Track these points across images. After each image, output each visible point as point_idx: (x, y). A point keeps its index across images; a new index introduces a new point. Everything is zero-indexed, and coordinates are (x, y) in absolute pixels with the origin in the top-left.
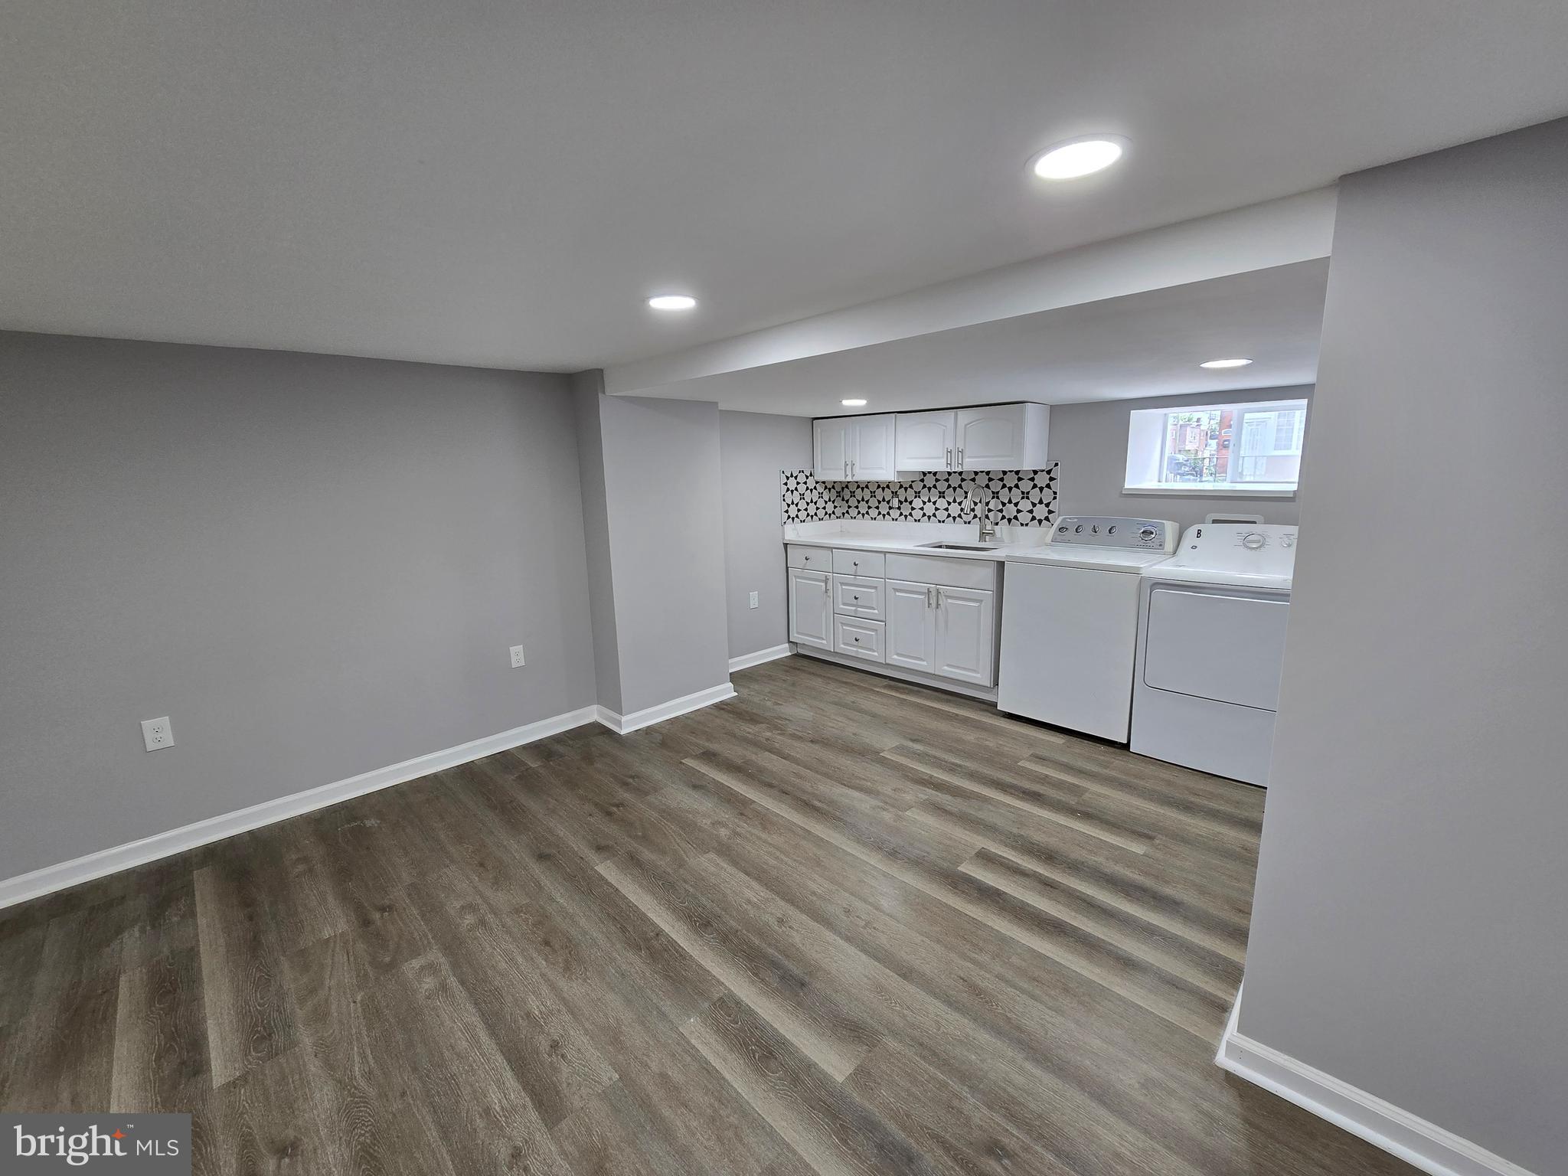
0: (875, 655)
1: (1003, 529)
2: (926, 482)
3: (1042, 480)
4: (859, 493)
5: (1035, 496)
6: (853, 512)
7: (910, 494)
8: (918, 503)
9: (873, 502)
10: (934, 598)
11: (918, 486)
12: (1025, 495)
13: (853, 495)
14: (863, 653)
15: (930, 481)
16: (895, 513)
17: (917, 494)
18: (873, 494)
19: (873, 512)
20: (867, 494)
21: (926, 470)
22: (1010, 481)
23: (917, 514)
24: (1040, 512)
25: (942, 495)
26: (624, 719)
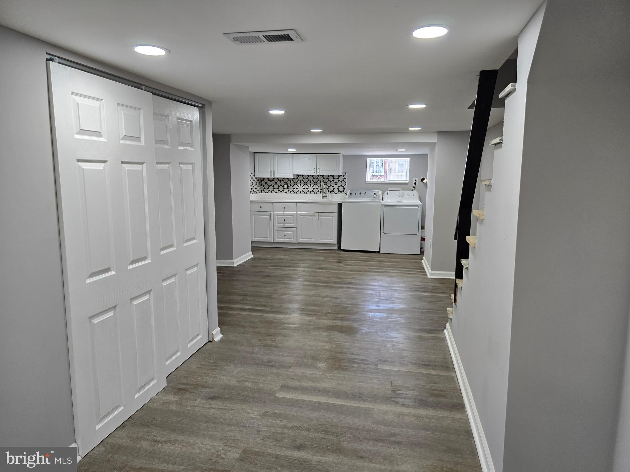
0: (292, 241)
1: (329, 195)
2: (300, 179)
3: (341, 179)
4: (269, 183)
5: (339, 184)
6: (266, 190)
7: (293, 183)
8: (296, 187)
9: (276, 186)
10: (317, 217)
11: (296, 180)
12: (336, 184)
13: (266, 183)
14: (287, 240)
15: (300, 178)
16: (286, 191)
17: (296, 183)
18: (276, 183)
19: (276, 190)
20: (273, 183)
21: (299, 174)
22: (331, 179)
23: (296, 190)
24: (341, 189)
25: (306, 183)
26: (234, 261)
